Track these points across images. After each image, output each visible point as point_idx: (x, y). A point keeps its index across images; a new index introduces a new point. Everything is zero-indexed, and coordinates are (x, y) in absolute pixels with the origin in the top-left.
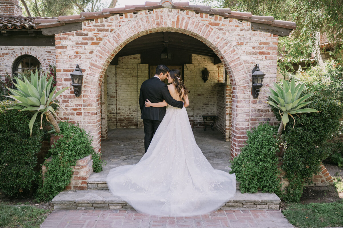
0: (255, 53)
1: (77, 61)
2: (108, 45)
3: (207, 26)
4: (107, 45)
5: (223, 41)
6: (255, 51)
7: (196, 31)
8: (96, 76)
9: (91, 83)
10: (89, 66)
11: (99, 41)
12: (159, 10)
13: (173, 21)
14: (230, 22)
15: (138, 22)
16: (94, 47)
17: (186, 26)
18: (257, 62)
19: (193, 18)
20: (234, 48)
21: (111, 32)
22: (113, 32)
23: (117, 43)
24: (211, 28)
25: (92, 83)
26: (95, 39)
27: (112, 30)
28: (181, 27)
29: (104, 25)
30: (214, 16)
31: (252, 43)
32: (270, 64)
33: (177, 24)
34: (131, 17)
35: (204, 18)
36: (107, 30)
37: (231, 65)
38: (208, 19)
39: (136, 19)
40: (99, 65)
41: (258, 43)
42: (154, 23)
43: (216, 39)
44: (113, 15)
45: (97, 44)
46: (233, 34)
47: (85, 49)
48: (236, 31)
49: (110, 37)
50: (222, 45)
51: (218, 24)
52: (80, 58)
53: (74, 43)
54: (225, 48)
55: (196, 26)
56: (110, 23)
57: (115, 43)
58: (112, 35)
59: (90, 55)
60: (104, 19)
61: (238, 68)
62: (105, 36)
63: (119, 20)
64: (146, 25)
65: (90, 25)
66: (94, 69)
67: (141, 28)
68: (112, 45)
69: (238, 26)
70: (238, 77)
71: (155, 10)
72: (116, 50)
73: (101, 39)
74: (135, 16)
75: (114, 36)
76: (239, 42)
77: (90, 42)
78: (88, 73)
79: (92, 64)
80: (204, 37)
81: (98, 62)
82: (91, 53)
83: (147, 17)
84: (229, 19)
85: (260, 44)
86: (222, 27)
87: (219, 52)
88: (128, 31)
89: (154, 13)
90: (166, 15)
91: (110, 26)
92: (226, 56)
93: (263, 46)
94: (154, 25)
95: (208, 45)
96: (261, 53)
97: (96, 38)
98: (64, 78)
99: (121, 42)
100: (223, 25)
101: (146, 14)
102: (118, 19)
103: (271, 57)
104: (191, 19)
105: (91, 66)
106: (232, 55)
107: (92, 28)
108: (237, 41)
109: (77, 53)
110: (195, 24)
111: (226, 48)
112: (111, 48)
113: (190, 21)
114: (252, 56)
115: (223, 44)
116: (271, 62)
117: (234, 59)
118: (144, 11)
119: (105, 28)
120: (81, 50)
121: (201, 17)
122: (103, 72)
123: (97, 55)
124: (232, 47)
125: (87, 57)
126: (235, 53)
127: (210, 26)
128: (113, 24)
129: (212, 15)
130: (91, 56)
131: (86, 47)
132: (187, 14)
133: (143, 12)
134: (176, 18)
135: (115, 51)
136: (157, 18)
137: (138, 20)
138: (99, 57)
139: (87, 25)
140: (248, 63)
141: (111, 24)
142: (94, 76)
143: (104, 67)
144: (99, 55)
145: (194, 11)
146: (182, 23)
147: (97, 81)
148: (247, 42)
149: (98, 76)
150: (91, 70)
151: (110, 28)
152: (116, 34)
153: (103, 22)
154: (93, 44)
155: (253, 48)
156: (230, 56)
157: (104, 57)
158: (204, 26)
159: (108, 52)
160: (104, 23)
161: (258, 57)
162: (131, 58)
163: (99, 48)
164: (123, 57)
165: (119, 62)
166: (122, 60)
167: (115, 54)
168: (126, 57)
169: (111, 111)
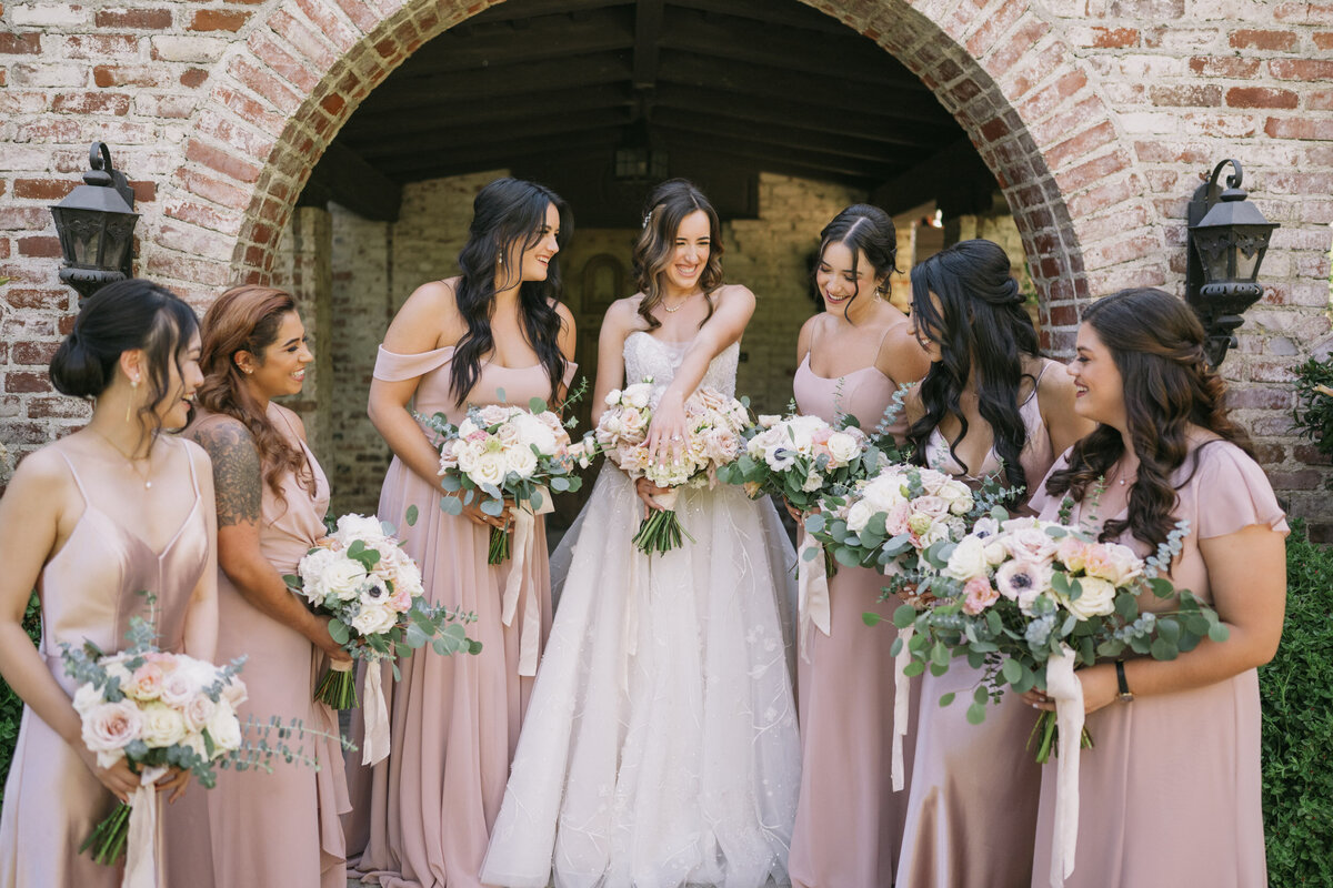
0: (1204, 98)
1: (107, 129)
2: (300, 30)
4: (293, 31)
5: (1015, 18)
6: (1203, 83)
8: (225, 227)
9: (188, 271)
10: (181, 162)
11: (244, 8)
16: (210, 43)
18: (1217, 150)
20: (1079, 62)
23: (355, 18)
25: (200, 267)
31: (1191, 37)
32: (1291, 169)
37: (1062, 170)
40: (241, 155)
41: (1222, 35)
45: (231, 22)
47: (154, 56)
50: (1003, 42)
52: (122, 112)
53: (85, 17)
54: (1021, 64)
57: (343, 21)
59: (188, 91)
61: (1099, 189)
66: (209, 182)
68: (324, 31)
70: (1098, 246)
72: (349, 64)
76: (1110, 24)
77: (183, 11)
78: (175, 204)
79: (195, 151)
81: (235, 141)
82: (194, 77)
85: (1239, 40)
87: (985, 92)
92: (1027, 115)
93: (1257, 53)
96: (1242, 98)
98: (20, 235)
99: (382, 18)
103: (1298, 123)
105: (189, 165)
106: (1066, 107)
108: (1096, 21)
109: (103, 77)
111: (1030, 60)
112: (317, 52)
114: (1190, 116)
115: (1014, 38)
116: (1302, 154)
117: (1075, 133)
120: (128, 59)
122: (271, 207)
123: (227, 96)
124: (1067, 56)
125: (168, 107)
126: (1082, 94)
130: (189, 98)
131: (163, 40)
135: (344, 74)
138: (239, 107)
140: (1162, 158)
142: (209, 224)
143: (277, 175)
144: (239, 96)
147: (228, 255)
148: (1161, 30)
149: (237, 225)
150: (194, 186)
154: (205, 22)
155: (1197, 65)
156: (1053, 113)
157: (272, 107)
159: (301, 78)
161: (1221, 123)
162: (462, 190)
163: (240, 48)
164: (426, 184)
165: (405, 208)
166: (422, 198)
167: (347, 99)
168: (440, 183)
169: (362, 448)
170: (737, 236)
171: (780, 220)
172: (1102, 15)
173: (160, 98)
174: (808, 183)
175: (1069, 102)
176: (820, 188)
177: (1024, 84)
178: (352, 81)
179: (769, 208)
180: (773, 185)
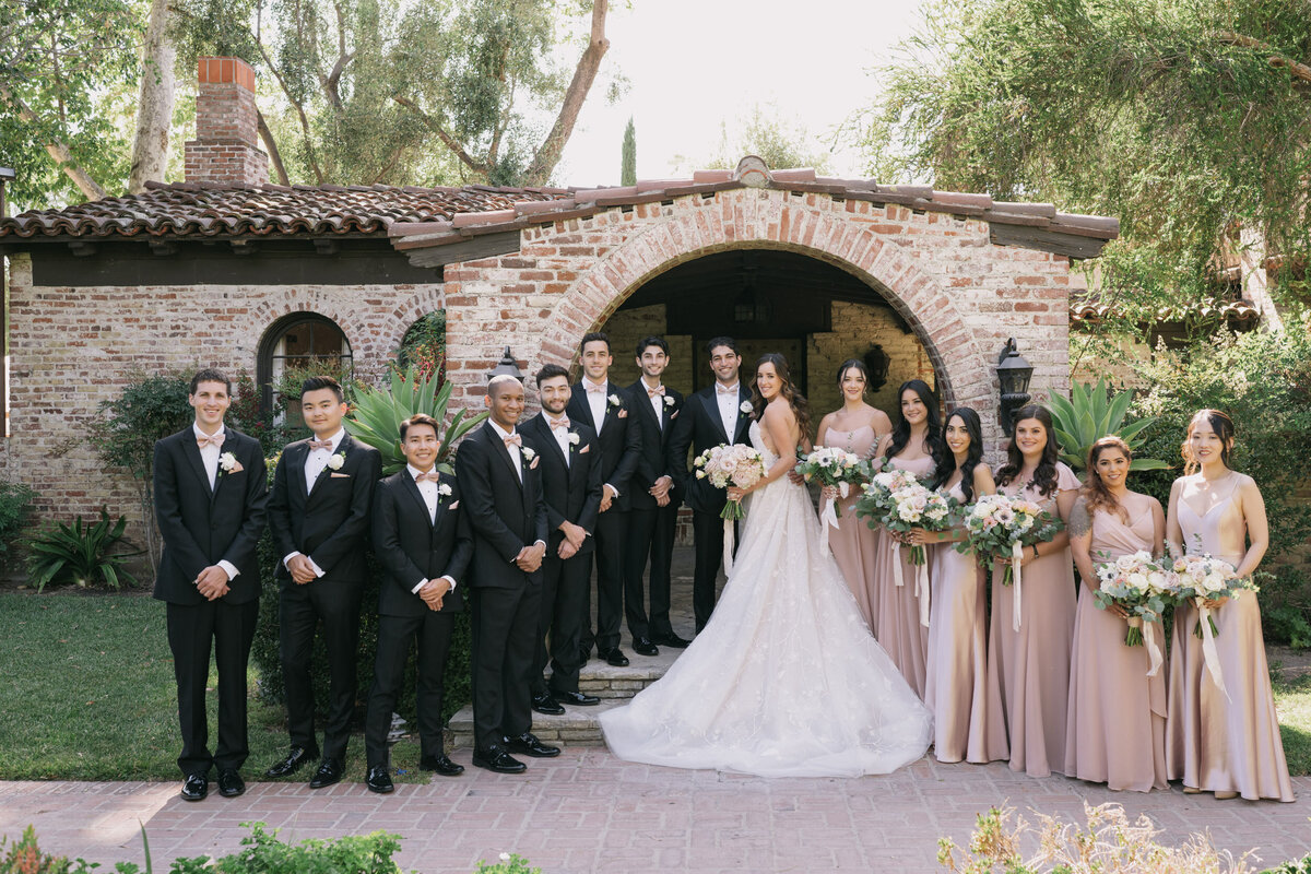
0: (1004, 308)
1: (506, 339)
2: (592, 291)
3: (867, 235)
4: (588, 291)
5: (914, 275)
6: (1003, 301)
7: (835, 250)
10: (539, 351)
11: (567, 283)
12: (733, 194)
13: (772, 222)
14: (931, 221)
15: (673, 227)
16: (552, 298)
17: (809, 236)
18: (1013, 332)
19: (826, 213)
20: (945, 294)
21: (599, 255)
22: (606, 255)
23: (616, 285)
24: (877, 240)
26: (555, 276)
27: (602, 251)
28: (794, 238)
29: (579, 239)
30: (886, 207)
31: (996, 280)
32: (1047, 339)
33: (782, 231)
34: (656, 214)
35: (857, 214)
36: (588, 252)
37: (940, 342)
38: (869, 216)
39: (669, 218)
40: (566, 347)
41: (1011, 279)
42: (718, 230)
43: (892, 270)
44: (606, 211)
45: (561, 289)
46: (940, 256)
47: (527, 305)
48: (947, 246)
49: (596, 271)
50: (909, 286)
51: (897, 229)
52: (513, 330)
53: (497, 289)
54: (918, 295)
55: (837, 235)
56: (596, 231)
57: (611, 287)
58: (603, 265)
59: (543, 320)
60: (579, 220)
61: (957, 351)
62: (582, 268)
63: (622, 222)
64: (697, 236)
65: (543, 238)
67: (684, 242)
68: (602, 291)
69: (953, 234)
70: (958, 377)
71: (721, 195)
72: (612, 304)
73: (571, 276)
74: (666, 211)
75: (607, 267)
76: (959, 276)
77: (540, 285)
79: (545, 346)
80: (858, 265)
81: (563, 341)
82: (545, 314)
83: (700, 213)
84: (927, 214)
85: (1018, 281)
86: (910, 238)
88: (647, 253)
89: (717, 202)
90: (752, 208)
91: (596, 239)
92: (921, 318)
93: (1027, 287)
94: (718, 236)
95: (872, 285)
96: (1021, 307)
97: (559, 273)
98: (468, 386)
99: (627, 285)
100: (911, 231)
101: (697, 205)
102: (618, 219)
103: (1049, 318)
104: (821, 217)
105: (543, 352)
106: (940, 314)
107: (548, 245)
108: (951, 275)
109: (505, 315)
110: (832, 231)
111: (922, 294)
112: (599, 301)
113: (820, 223)
114: (998, 316)
115: (914, 284)
116: (1052, 332)
117: (944, 326)
118: (691, 197)
119: (584, 244)
120: (516, 307)
121: (850, 209)
123: (559, 322)
124: (939, 291)
125: (533, 327)
126: (947, 308)
127: (876, 235)
128: (604, 235)
129: (879, 204)
130: (543, 322)
131: (531, 298)
132: (810, 202)
133: (688, 200)
134: (780, 215)
135: (609, 307)
136: (727, 215)
137: (674, 222)
138: (565, 326)
139: (533, 239)
140: (986, 336)
141: (599, 234)
144: (565, 321)
145: (830, 194)
146: (797, 229)
148: (982, 278)
151: (596, 246)
152: (615, 261)
153: (577, 229)
154: (550, 289)
155: (1000, 293)
156: (934, 317)
157: (579, 326)
158: (859, 236)
159: (592, 312)
160: (581, 232)
161: (1013, 319)
163: (565, 300)
172: (954, 272)
173: (530, 323)
175: (941, 311)
177: (920, 305)
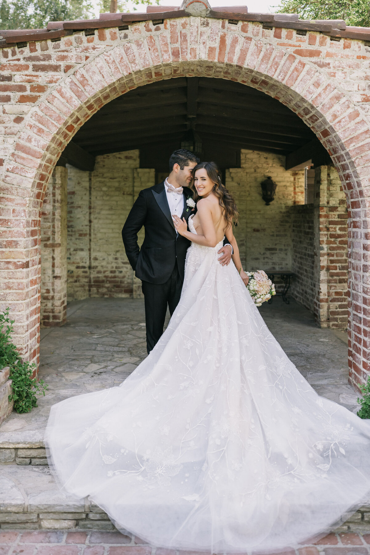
2: (59, 102)
3: (292, 58)
4: (56, 102)
5: (331, 92)
7: (264, 69)
8: (29, 175)
9: (15, 192)
10: (13, 151)
11: (38, 94)
12: (180, 21)
13: (212, 46)
14: (345, 47)
15: (128, 49)
16: (25, 107)
17: (243, 57)
19: (257, 38)
20: (356, 108)
21: (65, 71)
22: (71, 71)
23: (79, 97)
24: (300, 62)
25: (19, 190)
26: (28, 88)
27: (68, 68)
28: (230, 59)
29: (49, 57)
30: (308, 34)
33: (220, 54)
34: (113, 38)
35: (284, 40)
36: (56, 68)
37: (351, 149)
38: (293, 41)
39: (124, 42)
40: (36, 148)
42: (166, 51)
43: (312, 87)
44: (71, 34)
45: (33, 99)
46: (354, 76)
47: (4, 112)
48: (359, 68)
49: (63, 84)
50: (327, 101)
51: (317, 53)
54: (334, 109)
55: (266, 57)
56: (63, 51)
57: (75, 98)
58: (68, 80)
59: (16, 125)
60: (49, 42)
61: (366, 156)
62: (51, 82)
63: (85, 44)
64: (148, 57)
65: (18, 56)
66: (23, 158)
67: (137, 62)
68: (67, 102)
69: (364, 58)
70: (366, 178)
71: (169, 22)
72: (77, 114)
73: (41, 89)
74: (122, 35)
75: (72, 82)
76: (368, 93)
77: (15, 96)
78: (10, 167)
79: (18, 147)
80: (284, 82)
81: (33, 143)
82: (18, 120)
83: (151, 37)
84: (342, 41)
86: (327, 60)
87: (320, 119)
88: (106, 70)
89: (166, 28)
90: (195, 34)
91: (63, 58)
92: (336, 128)
94: (166, 56)
95: (291, 106)
97: (31, 86)
99: (89, 96)
100: (328, 55)
101: (149, 30)
102: (82, 42)
104: (253, 42)
105: (16, 152)
106: (352, 125)
107: (22, 62)
108: (362, 92)
110: (262, 54)
111: (337, 107)
112: (65, 110)
113: (252, 47)
115: (330, 99)
117: (356, 134)
118: (143, 24)
119: (53, 62)
121: (278, 36)
122: (46, 167)
123: (31, 126)
124: (352, 105)
125: (8, 131)
126: (358, 120)
127: (298, 58)
128: (70, 54)
129: (302, 32)
130: (17, 127)
131: (7, 106)
132: (244, 30)
133: (141, 26)
134: (218, 40)
135: (75, 117)
136: (174, 39)
137: (129, 45)
138: (35, 130)
139: (10, 57)
141: (65, 54)
142: (23, 174)
143: (49, 155)
144: (35, 126)
145: (261, 22)
146: (232, 52)
147: (30, 186)
149: (34, 174)
150: (18, 160)
151: (63, 64)
152: (78, 76)
153: (47, 49)
154: (23, 99)
156: (347, 127)
157: (48, 130)
158: (285, 58)
159: (59, 119)
160: (51, 51)
162: (120, 158)
163: (36, 109)
164: (105, 156)
165: (96, 166)
166: (104, 161)
167: (75, 126)
168: (111, 155)
169: (78, 263)
170: (232, 175)
171: (250, 168)
172: (364, 90)
173: (6, 127)
174: (261, 153)
175: (353, 123)
176: (266, 155)
177: (335, 116)
178: (78, 119)
179: (245, 163)
180: (246, 154)
